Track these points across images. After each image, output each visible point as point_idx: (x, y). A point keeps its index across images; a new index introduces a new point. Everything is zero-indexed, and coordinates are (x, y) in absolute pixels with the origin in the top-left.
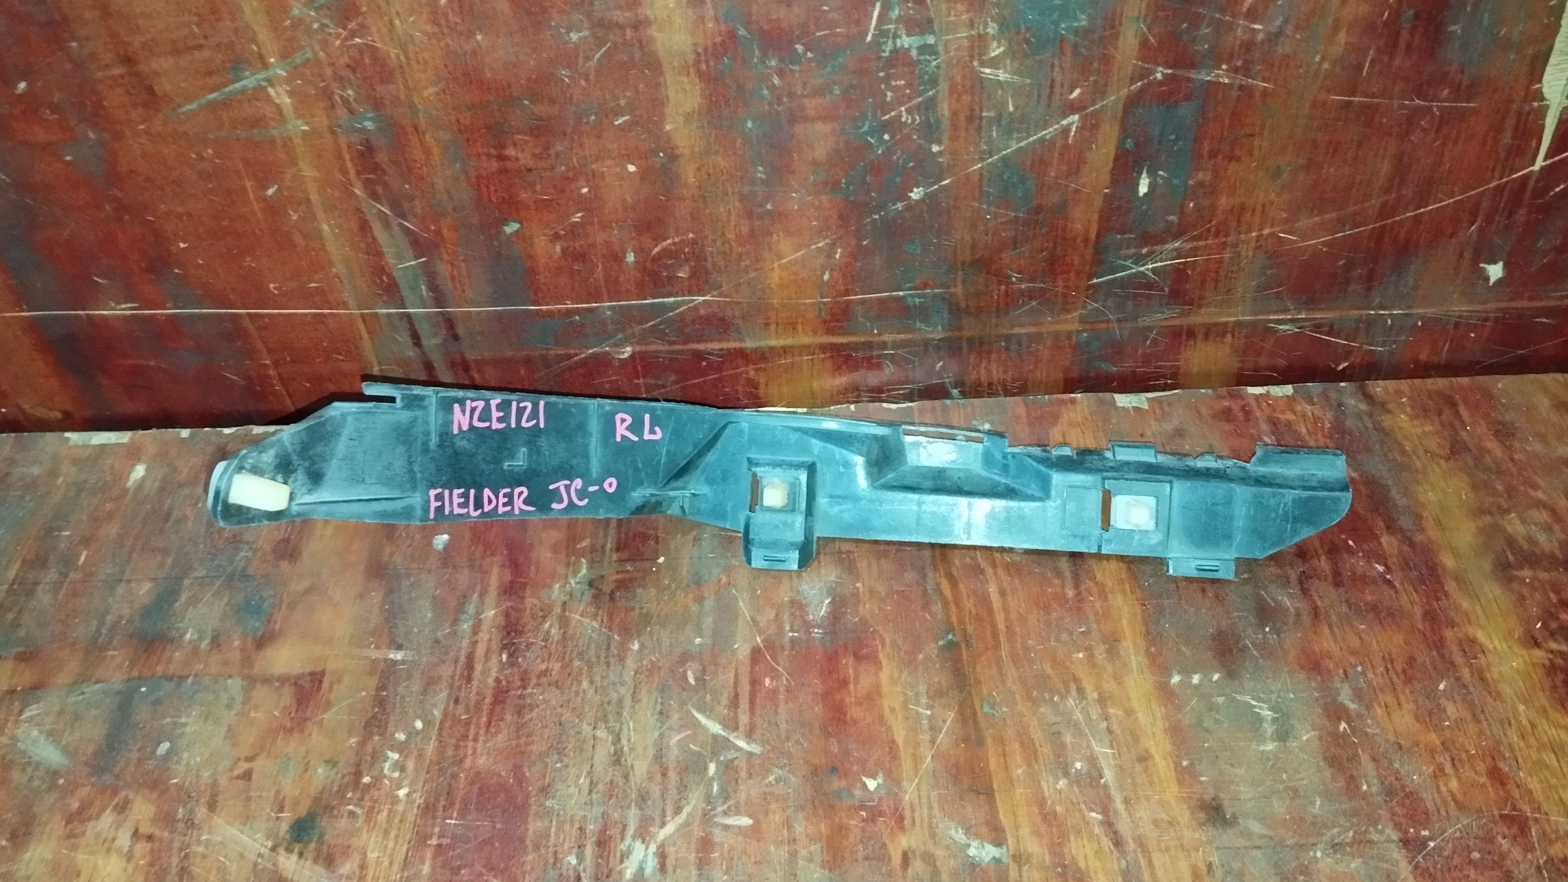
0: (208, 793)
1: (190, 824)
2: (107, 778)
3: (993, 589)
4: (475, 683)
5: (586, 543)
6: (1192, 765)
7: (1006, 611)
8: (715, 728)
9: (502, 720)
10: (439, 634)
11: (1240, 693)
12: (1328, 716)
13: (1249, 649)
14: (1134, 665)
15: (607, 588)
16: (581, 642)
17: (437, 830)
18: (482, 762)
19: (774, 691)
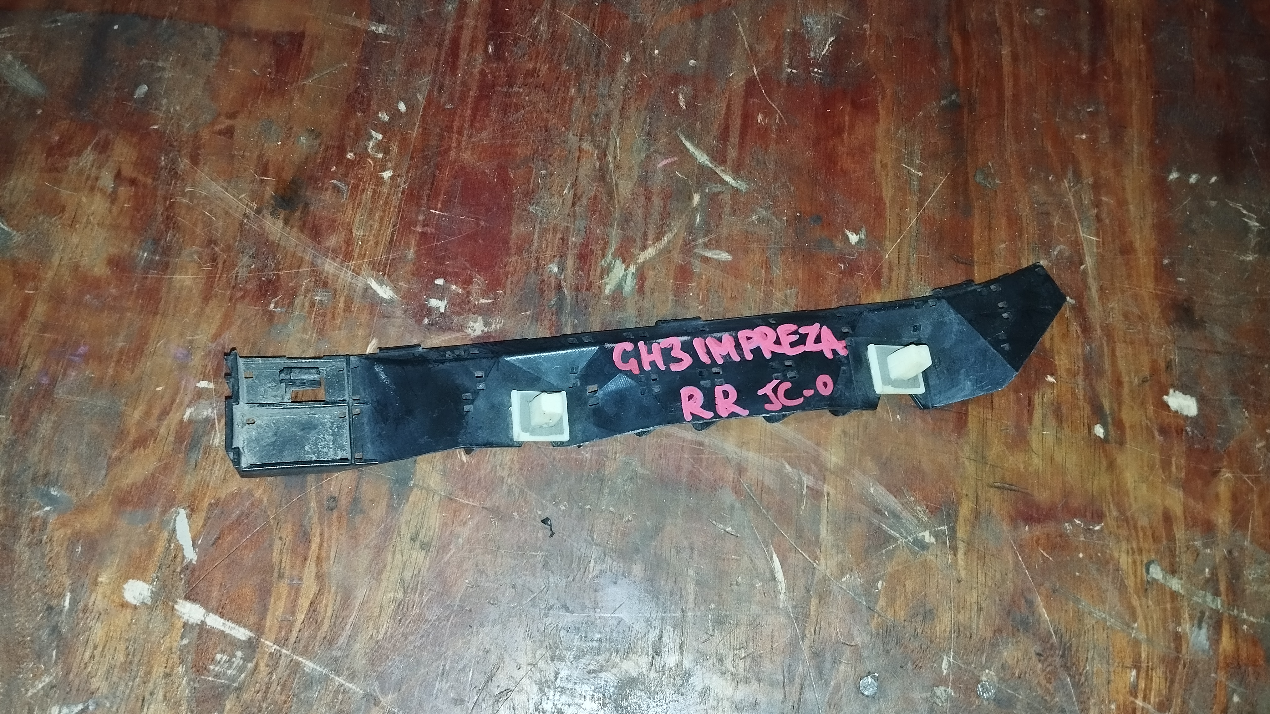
0: (190, 145)
1: (173, 174)
2: (86, 114)
3: (1005, 51)
4: (460, 72)
6: (1171, 265)
7: (1016, 78)
8: (703, 158)
9: (487, 116)
10: (422, 12)
11: (1233, 200)
14: (1135, 154)
16: (570, 45)
17: (421, 218)
18: (466, 156)
19: (766, 129)
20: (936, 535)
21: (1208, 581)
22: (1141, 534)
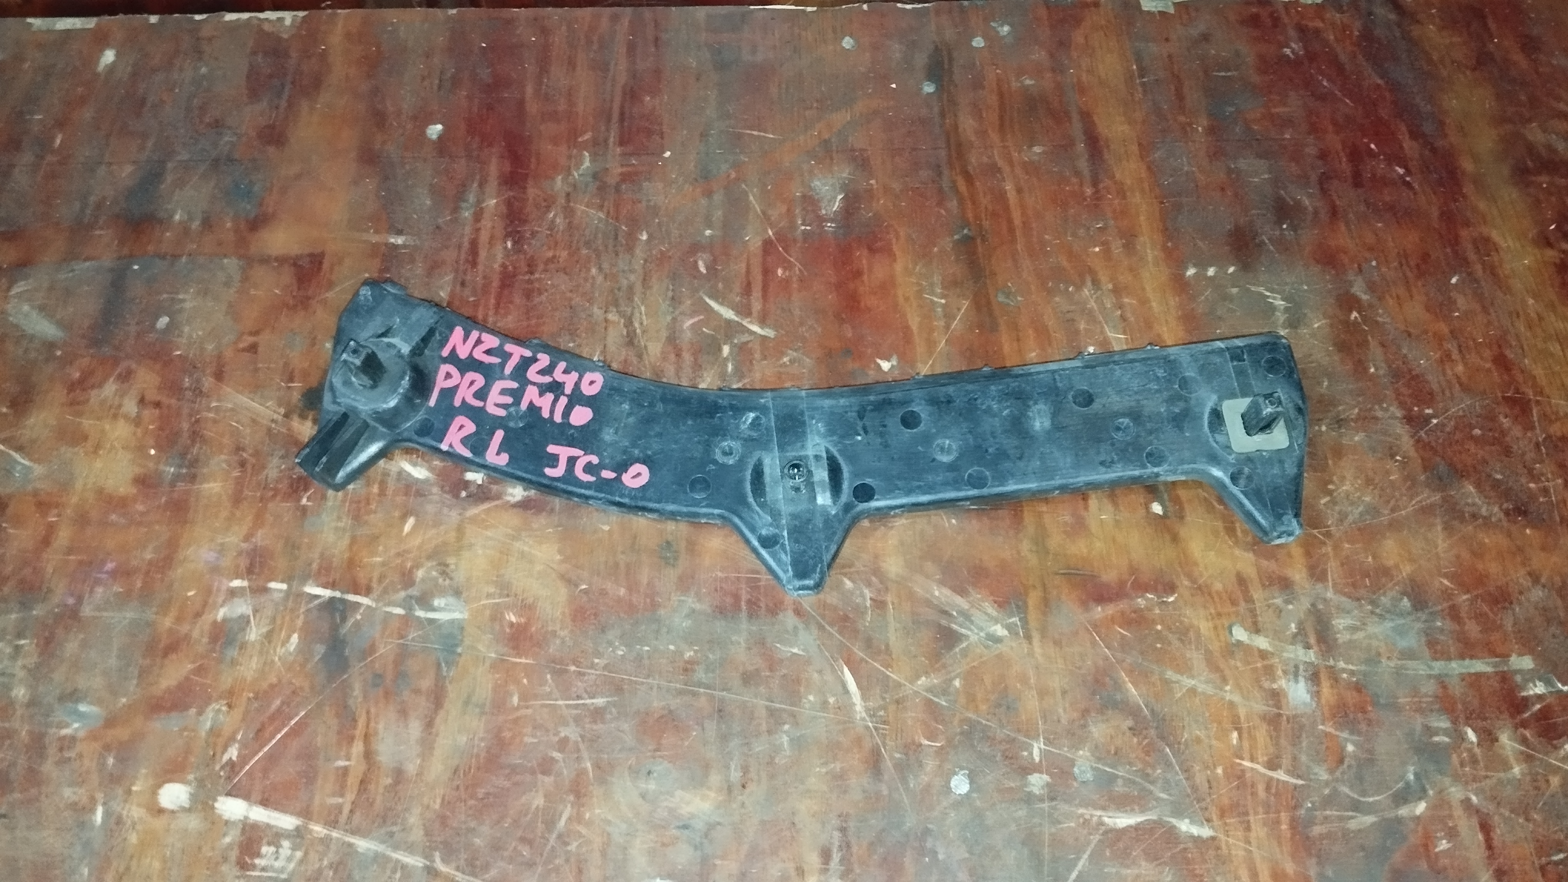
0: (214, 364)
1: (198, 392)
2: (106, 350)
3: (1009, 187)
4: (480, 267)
5: (587, 136)
7: (1023, 206)
8: (728, 314)
9: (511, 302)
10: (440, 221)
11: (1254, 285)
12: (1340, 306)
13: (1265, 244)
14: (1150, 258)
15: (612, 180)
16: (587, 232)
19: (787, 281)
20: (1008, 627)
21: (1295, 636)
22: (1216, 599)
